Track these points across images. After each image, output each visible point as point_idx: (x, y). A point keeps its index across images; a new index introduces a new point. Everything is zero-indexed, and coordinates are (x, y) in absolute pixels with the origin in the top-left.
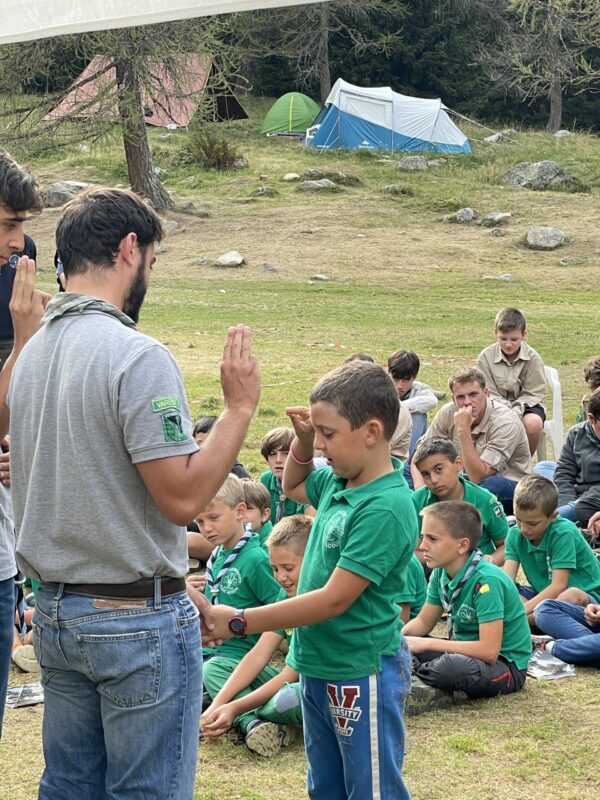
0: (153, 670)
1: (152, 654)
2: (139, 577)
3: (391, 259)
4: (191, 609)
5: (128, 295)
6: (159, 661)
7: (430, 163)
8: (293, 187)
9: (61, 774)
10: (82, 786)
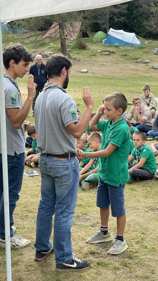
0: (68, 175)
1: (68, 171)
2: (65, 153)
3: (121, 71)
4: (77, 161)
5: (64, 83)
6: (69, 173)
7: (132, 48)
8: (100, 54)
9: (45, 198)
10: (49, 201)
